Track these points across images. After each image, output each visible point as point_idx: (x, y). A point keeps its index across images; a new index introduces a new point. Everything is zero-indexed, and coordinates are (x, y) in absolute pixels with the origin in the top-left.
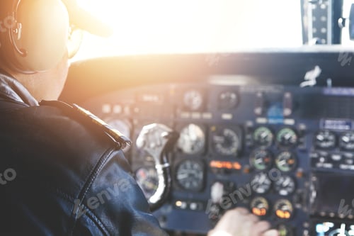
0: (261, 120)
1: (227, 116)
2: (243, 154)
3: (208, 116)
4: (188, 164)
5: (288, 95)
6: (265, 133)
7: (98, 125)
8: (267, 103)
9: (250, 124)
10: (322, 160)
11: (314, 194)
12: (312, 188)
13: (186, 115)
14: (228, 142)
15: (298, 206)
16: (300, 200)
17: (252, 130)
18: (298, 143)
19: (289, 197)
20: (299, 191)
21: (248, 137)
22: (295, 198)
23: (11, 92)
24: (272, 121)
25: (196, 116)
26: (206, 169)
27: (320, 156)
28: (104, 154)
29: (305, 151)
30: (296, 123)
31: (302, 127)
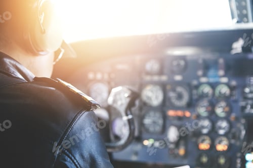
0: (204, 80)
1: (178, 78)
2: (191, 105)
3: (164, 78)
4: (152, 114)
5: (221, 61)
6: (207, 89)
7: (73, 93)
8: (207, 67)
9: (195, 82)
10: (249, 107)
11: (243, 133)
12: (242, 128)
13: (148, 78)
14: (180, 97)
15: (233, 141)
16: (234, 137)
17: (197, 87)
18: (231, 95)
19: (226, 135)
20: (234, 130)
21: (195, 92)
22: (230, 136)
23: (14, 72)
24: (212, 80)
25: (156, 78)
26: (165, 117)
27: (247, 104)
28: (78, 113)
29: (236, 101)
30: (229, 80)
31: (234, 83)
